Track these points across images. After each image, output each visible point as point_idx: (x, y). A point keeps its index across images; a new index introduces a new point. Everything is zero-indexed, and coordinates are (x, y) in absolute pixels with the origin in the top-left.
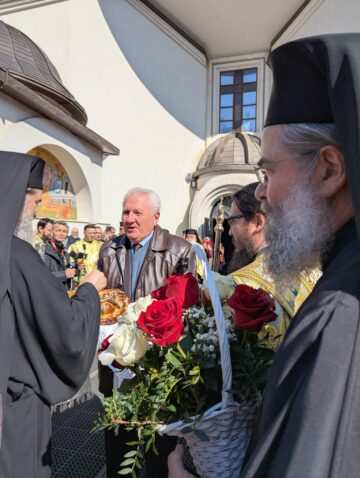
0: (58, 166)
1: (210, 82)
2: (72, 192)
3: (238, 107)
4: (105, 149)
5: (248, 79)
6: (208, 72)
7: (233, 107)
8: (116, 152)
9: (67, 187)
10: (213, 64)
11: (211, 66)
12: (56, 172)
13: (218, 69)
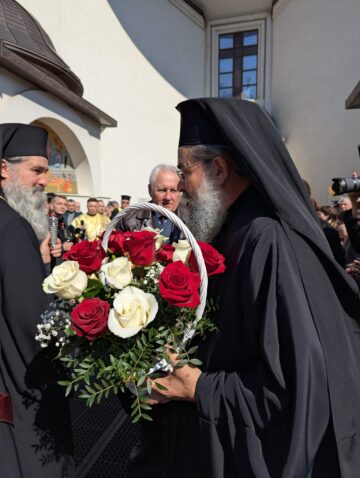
0: (57, 140)
1: (208, 46)
2: (72, 166)
3: (238, 73)
4: (103, 121)
5: (248, 41)
6: (206, 34)
7: (233, 72)
8: (113, 123)
9: (66, 161)
10: (212, 26)
11: (209, 27)
12: (55, 147)
13: (217, 31)
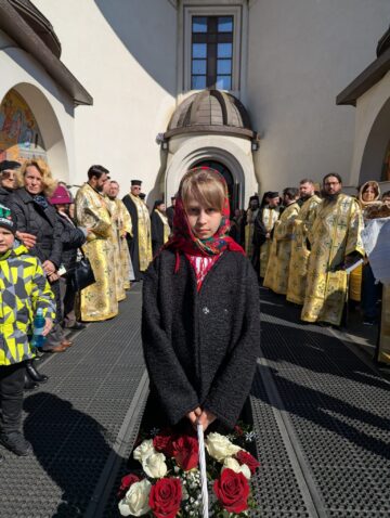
0: (28, 113)
1: (181, 26)
2: (43, 147)
3: (212, 60)
4: (78, 97)
5: (223, 27)
6: (178, 14)
7: (207, 59)
8: (89, 101)
9: (37, 140)
10: (184, 6)
11: (182, 7)
12: (26, 121)
13: (190, 12)
